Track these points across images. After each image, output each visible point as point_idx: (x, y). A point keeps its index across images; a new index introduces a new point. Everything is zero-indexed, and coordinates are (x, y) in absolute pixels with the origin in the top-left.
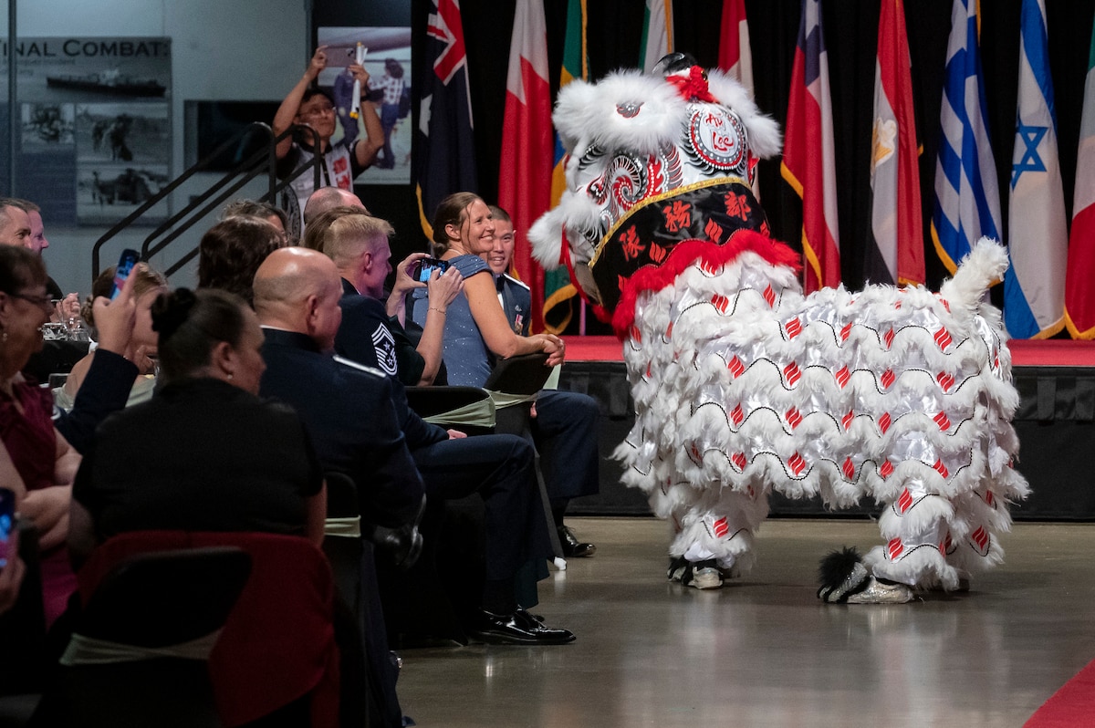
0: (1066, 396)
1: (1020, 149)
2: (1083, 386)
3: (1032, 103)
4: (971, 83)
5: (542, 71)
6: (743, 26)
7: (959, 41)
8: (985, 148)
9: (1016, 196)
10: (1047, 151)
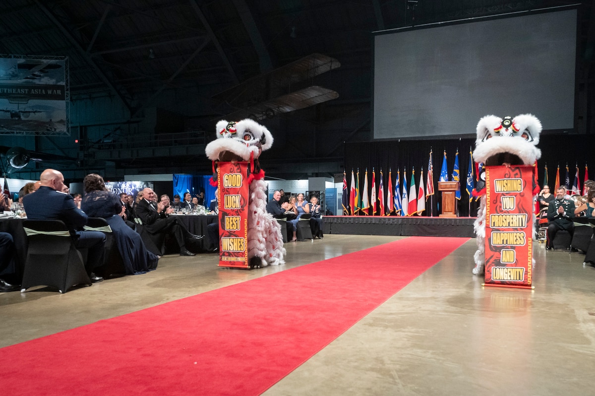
0: (394, 221)
1: (403, 196)
2: (396, 220)
3: (405, 191)
4: (398, 189)
5: (354, 188)
6: (374, 183)
7: (397, 184)
8: (400, 196)
9: (403, 201)
10: (406, 196)
